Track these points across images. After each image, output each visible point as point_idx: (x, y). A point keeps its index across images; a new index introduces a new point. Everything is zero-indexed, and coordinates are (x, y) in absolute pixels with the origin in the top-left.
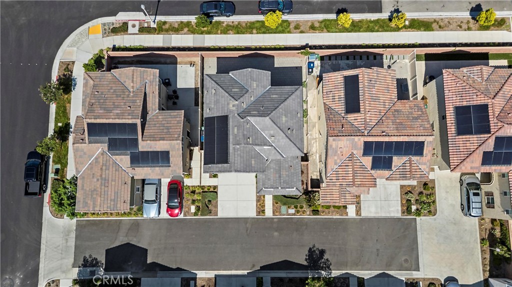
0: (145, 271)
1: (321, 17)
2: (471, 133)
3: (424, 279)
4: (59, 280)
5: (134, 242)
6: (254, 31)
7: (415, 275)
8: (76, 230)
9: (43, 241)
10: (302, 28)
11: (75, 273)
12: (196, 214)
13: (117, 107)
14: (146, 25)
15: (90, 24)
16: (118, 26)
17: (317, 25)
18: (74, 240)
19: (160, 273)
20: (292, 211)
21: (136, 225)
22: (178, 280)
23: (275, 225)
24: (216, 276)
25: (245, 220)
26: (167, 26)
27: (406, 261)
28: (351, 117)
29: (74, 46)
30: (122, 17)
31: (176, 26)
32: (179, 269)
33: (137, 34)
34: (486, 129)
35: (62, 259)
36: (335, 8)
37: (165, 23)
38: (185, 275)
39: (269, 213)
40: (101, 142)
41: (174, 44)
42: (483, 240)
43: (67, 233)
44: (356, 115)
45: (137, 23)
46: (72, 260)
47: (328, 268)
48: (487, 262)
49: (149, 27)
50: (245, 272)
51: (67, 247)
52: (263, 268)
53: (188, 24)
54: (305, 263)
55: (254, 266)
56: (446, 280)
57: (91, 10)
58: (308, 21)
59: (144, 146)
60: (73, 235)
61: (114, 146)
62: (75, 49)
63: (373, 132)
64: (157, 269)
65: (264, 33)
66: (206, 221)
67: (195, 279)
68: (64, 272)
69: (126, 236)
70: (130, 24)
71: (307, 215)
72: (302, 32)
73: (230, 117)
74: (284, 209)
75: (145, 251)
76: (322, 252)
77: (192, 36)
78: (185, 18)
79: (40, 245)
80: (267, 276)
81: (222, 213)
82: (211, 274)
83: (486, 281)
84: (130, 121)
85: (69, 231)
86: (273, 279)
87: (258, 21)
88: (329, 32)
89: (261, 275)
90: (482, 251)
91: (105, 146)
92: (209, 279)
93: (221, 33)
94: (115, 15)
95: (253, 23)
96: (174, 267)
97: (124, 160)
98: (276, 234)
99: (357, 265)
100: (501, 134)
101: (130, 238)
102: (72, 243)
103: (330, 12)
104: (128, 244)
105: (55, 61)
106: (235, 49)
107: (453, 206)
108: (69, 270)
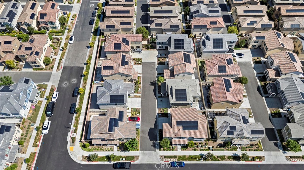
0: (156, 128)
1: (82, 81)
2: (121, 47)
3: (157, 61)
4: (160, 156)
5: (148, 132)
6: (83, 98)
7: (156, 63)
8: (143, 151)
9: (147, 163)
10: (85, 86)
11: (157, 150)
12: (140, 114)
13: (104, 124)
14: (74, 131)
15: (69, 151)
16: (72, 141)
17: (84, 82)
18: (146, 152)
19: (157, 124)
20: (140, 89)
21: (142, 131)
22: (159, 118)
23: (144, 93)
24: (158, 108)
25: (142, 101)
26: (75, 124)
27: (153, 65)
28: (114, 68)
29: (76, 156)
30: (69, 139)
31: (76, 121)
32: (156, 118)
33: (76, 134)
34: (120, 44)
35: (153, 155)
36: (80, 77)
37: (74, 125)
38: (158, 116)
39: (140, 95)
40: (115, 129)
41: (83, 122)
42: (148, 50)
43: (144, 154)
44: (114, 67)
45: (72, 134)
46: (153, 152)
47: (155, 81)
48: (153, 49)
49: (75, 130)
50: (157, 101)
51: (149, 154)
52: (155, 96)
53: (76, 117)
54: (154, 86)
55: (155, 99)
56: (157, 57)
57: (63, 151)
58: (83, 84)
59: (117, 117)
60: (145, 152)
61: (116, 125)
62: (78, 156)
63: (119, 64)
64: (156, 125)
65: (84, 95)
66: (142, 111)
67: (159, 114)
68: (157, 154)
69: (146, 134)
70: (72, 136)
71: (141, 85)
72: (86, 86)
73: (111, 94)
74: (139, 91)
75: (151, 128)
76: (151, 82)
77: (81, 116)
78: (74, 118)
79: (148, 164)
80: (158, 95)
81: (140, 107)
82: (157, 109)
83: (157, 50)
84: (109, 120)
85: (144, 153)
86: (158, 94)
87: (80, 97)
88: (87, 79)
89: (157, 97)
90: (150, 50)
91: (116, 128)
92: (159, 110)
93: (82, 107)
94: (68, 142)
95: (80, 99)
96: (155, 120)
97: (120, 123)
98: (146, 93)
99: (154, 75)
100: (122, 41)
101: (146, 133)
102: (148, 152)
103: (81, 79)
104: (148, 134)
105: (81, 163)
106: (88, 103)
107: (139, 55)
108: (156, 152)
